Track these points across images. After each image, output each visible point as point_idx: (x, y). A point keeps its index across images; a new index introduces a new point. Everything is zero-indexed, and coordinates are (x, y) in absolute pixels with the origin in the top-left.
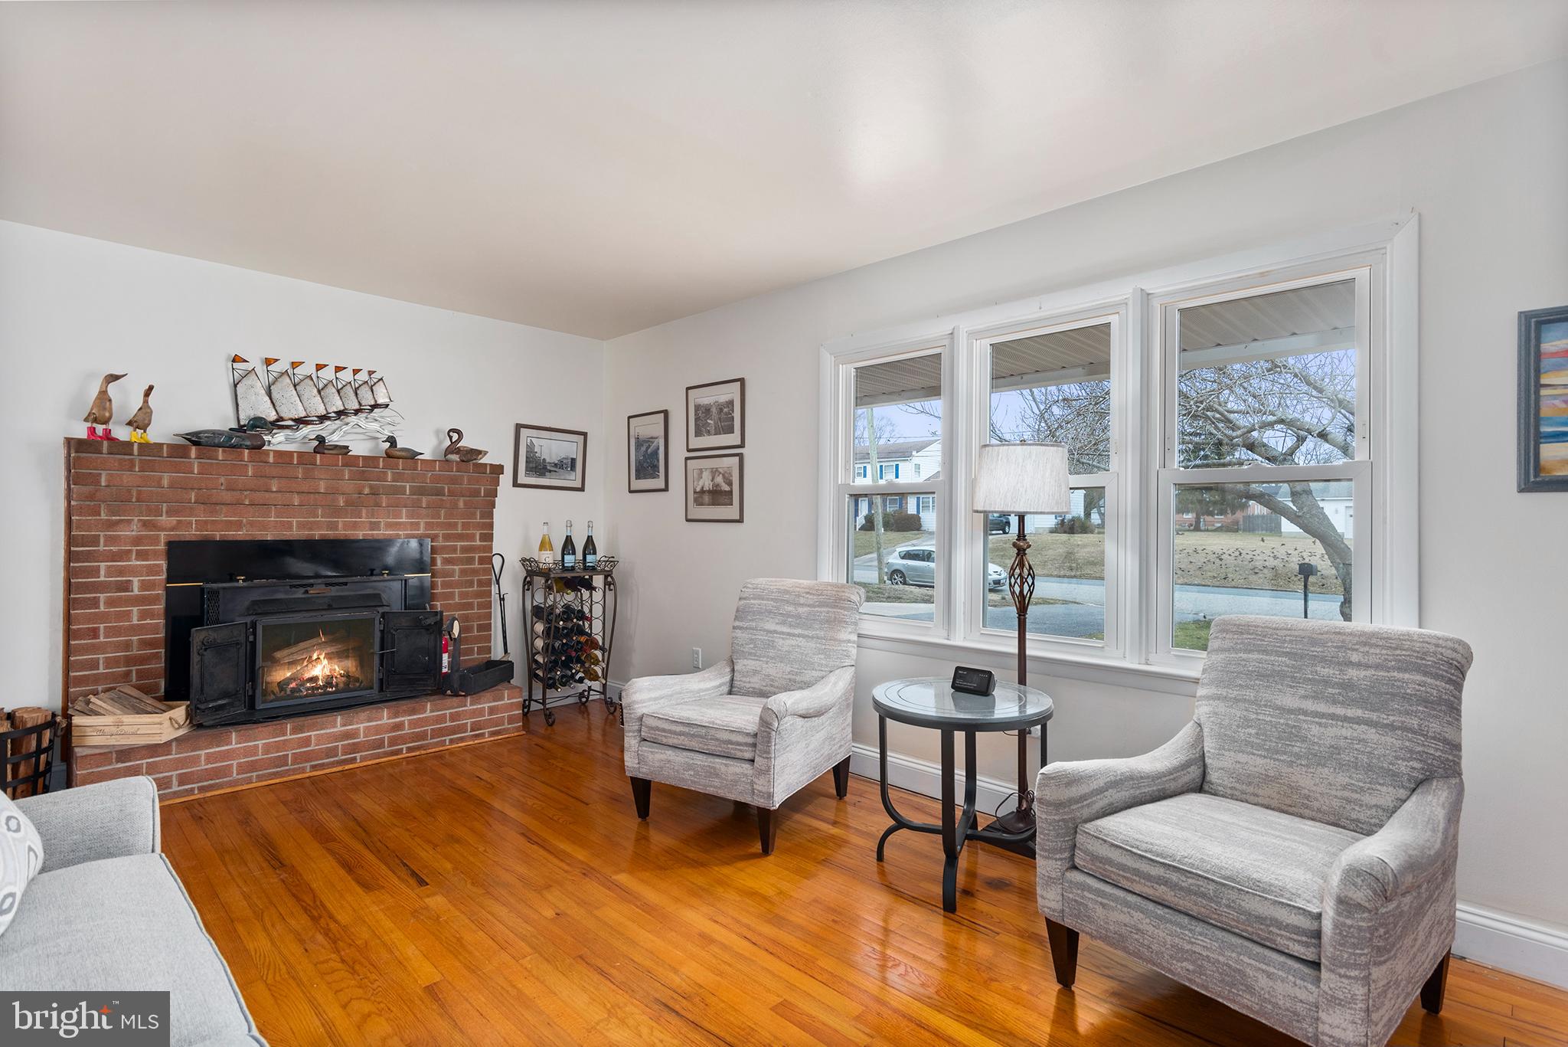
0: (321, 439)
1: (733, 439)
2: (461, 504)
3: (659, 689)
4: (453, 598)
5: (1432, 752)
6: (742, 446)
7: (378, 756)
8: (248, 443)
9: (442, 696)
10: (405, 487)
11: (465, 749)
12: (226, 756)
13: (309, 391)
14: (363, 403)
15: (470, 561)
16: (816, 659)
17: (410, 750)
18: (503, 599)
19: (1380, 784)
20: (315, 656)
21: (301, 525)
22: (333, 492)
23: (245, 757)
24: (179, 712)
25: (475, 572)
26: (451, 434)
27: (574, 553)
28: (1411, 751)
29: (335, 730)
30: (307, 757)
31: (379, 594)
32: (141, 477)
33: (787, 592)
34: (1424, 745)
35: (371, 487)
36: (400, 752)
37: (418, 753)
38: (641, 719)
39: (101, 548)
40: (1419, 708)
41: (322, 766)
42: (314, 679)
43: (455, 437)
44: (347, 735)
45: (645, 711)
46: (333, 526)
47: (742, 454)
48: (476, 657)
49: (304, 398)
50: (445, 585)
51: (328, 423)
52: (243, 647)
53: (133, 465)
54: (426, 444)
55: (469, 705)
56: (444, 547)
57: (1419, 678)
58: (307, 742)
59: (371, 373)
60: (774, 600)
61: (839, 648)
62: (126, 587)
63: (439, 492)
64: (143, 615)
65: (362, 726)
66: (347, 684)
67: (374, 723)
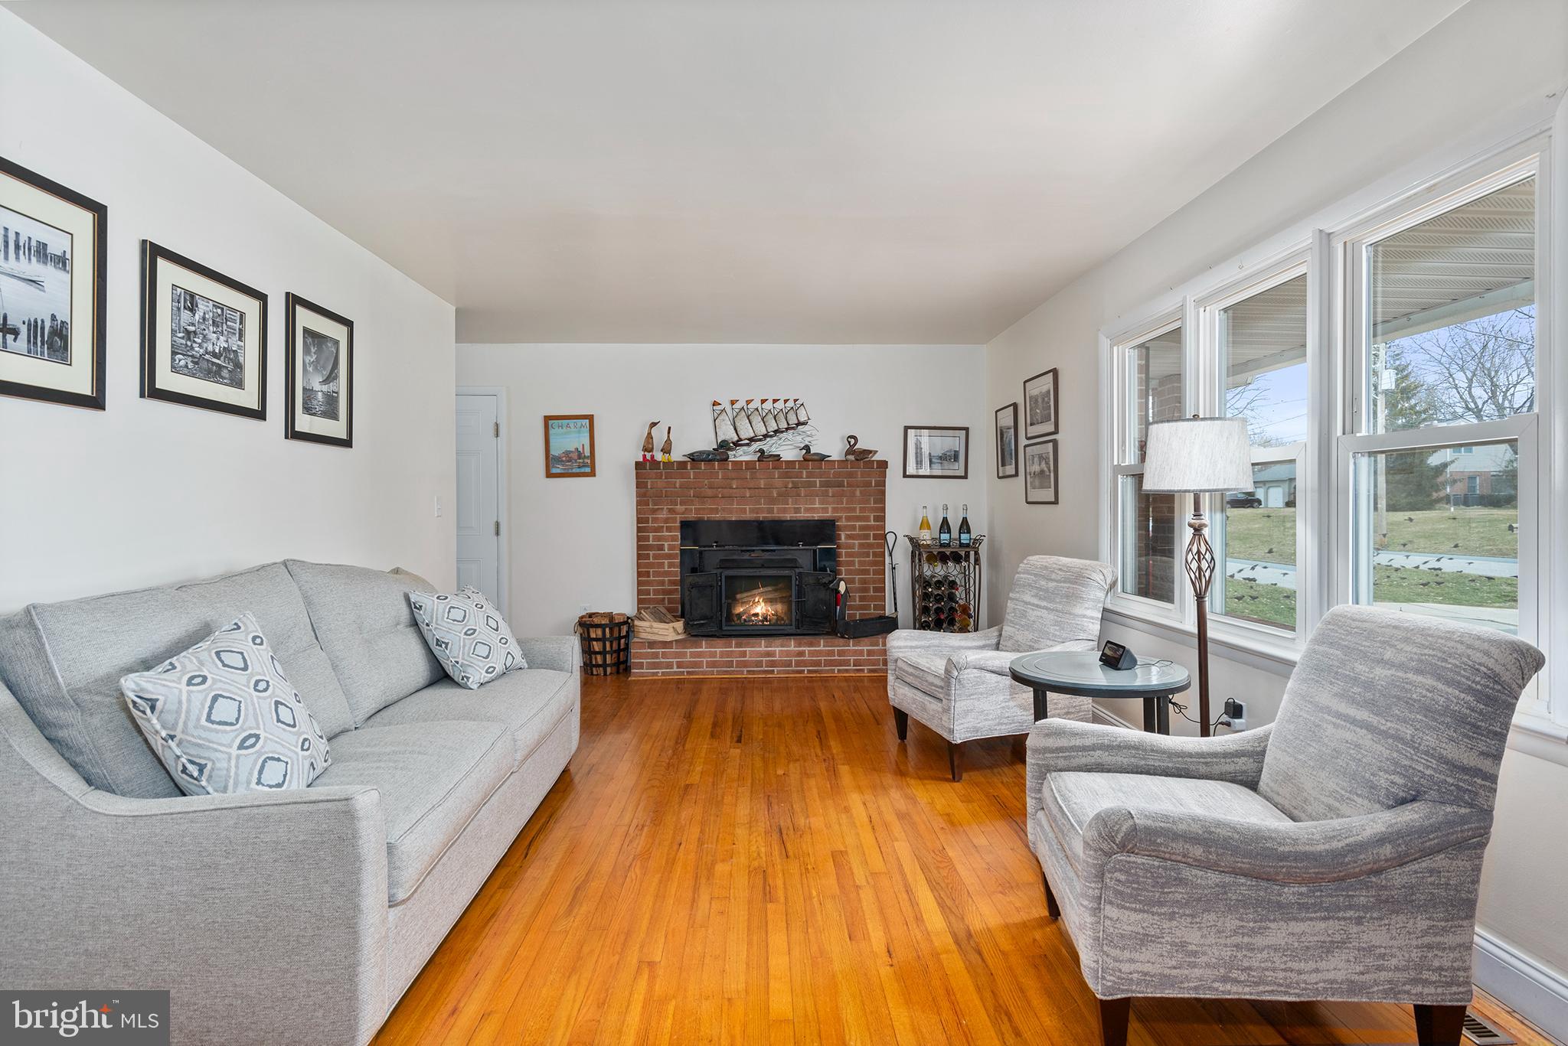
0: (762, 451)
1: (1049, 427)
2: (858, 493)
3: (916, 640)
4: (854, 565)
5: (1421, 769)
6: (1056, 432)
7: (788, 672)
8: (718, 457)
9: (834, 637)
10: (816, 481)
11: (846, 679)
12: (699, 655)
13: (757, 420)
14: (790, 423)
15: (867, 537)
16: (1052, 629)
17: (809, 671)
18: (894, 568)
19: (1357, 795)
20: (757, 600)
21: (752, 511)
22: (769, 487)
23: (710, 658)
24: (680, 625)
25: (870, 546)
26: (849, 439)
27: (949, 532)
28: (1396, 764)
29: (761, 649)
30: (745, 664)
31: (796, 559)
32: (666, 482)
33: (1046, 568)
34: (1412, 759)
35: (793, 482)
36: (802, 672)
37: (815, 675)
38: (896, 661)
39: (650, 525)
40: (1418, 716)
41: (753, 672)
42: (756, 615)
43: (852, 441)
44: (769, 654)
45: (900, 655)
46: (771, 511)
47: (1055, 439)
48: (872, 612)
49: (753, 424)
50: (848, 555)
51: (768, 439)
52: (715, 589)
53: (662, 476)
54: (833, 448)
55: (852, 646)
56: (846, 526)
57: (1430, 681)
58: (744, 654)
59: (795, 401)
60: (1036, 575)
61: (1073, 622)
62: (661, 548)
63: (841, 485)
64: (671, 565)
65: (777, 649)
66: (777, 620)
67: (786, 649)
